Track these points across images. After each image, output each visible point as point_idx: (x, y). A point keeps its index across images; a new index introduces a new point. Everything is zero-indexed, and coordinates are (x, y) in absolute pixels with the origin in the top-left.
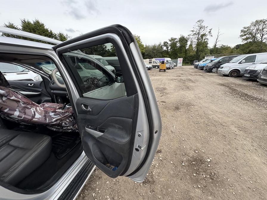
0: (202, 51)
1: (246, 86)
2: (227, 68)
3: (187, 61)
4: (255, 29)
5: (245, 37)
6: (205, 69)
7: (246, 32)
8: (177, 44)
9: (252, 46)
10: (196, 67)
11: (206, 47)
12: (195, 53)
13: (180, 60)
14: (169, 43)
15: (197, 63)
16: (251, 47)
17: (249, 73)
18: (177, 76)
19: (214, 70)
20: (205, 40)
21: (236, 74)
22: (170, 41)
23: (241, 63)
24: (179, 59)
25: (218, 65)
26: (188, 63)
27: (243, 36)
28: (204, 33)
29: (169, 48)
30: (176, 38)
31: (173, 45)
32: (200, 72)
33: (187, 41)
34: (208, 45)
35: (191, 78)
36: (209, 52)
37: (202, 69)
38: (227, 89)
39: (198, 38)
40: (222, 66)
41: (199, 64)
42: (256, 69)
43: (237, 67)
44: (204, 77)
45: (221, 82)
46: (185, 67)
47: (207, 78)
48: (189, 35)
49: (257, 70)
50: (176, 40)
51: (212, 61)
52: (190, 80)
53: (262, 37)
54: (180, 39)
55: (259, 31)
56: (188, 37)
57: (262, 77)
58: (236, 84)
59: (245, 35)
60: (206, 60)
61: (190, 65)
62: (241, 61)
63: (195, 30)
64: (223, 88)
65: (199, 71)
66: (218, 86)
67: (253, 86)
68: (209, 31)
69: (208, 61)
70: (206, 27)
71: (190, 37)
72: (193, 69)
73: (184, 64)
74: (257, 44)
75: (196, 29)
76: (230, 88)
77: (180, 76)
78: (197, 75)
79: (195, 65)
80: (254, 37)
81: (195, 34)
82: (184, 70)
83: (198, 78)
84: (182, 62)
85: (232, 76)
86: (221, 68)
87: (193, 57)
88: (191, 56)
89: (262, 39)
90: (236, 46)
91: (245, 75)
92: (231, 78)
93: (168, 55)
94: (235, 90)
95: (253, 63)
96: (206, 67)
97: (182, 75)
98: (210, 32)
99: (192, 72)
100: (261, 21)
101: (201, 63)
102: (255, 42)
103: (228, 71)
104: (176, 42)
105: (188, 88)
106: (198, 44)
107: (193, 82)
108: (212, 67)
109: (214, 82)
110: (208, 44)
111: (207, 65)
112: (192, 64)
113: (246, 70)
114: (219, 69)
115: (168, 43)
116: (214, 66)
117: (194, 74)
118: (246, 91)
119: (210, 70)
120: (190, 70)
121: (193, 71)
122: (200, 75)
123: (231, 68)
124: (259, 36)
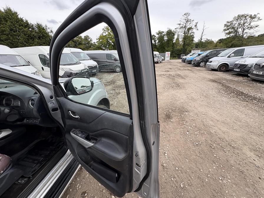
0: (189, 45)
1: (238, 82)
2: (216, 62)
3: (175, 55)
4: (237, 24)
5: (228, 31)
6: (193, 63)
7: (229, 26)
8: (165, 37)
9: (234, 40)
10: (184, 61)
11: (193, 40)
12: (182, 47)
13: (168, 54)
14: (157, 36)
15: (184, 57)
16: (234, 42)
17: (239, 67)
18: (166, 71)
19: (202, 64)
20: (192, 34)
21: (225, 68)
22: (158, 34)
23: (230, 57)
24: (166, 53)
25: (206, 60)
26: (175, 57)
27: (226, 30)
28: (190, 27)
29: (157, 42)
30: (163, 31)
31: (161, 38)
32: (188, 67)
33: (174, 34)
34: (194, 39)
35: (180, 74)
36: (194, 46)
37: (190, 63)
38: (220, 87)
39: (185, 32)
40: (210, 60)
41: (187, 58)
42: (246, 63)
43: (226, 61)
44: (193, 72)
45: (211, 77)
46: (172, 61)
47: (196, 73)
48: (176, 29)
49: (248, 65)
50: (163, 34)
51: (199, 55)
52: (179, 75)
53: (243, 32)
54: (167, 32)
55: (240, 26)
56: (175, 30)
57: (254, 72)
58: (227, 80)
59: (228, 29)
60: (193, 54)
61: (178, 59)
62: (230, 55)
63: (182, 24)
64: (215, 84)
65: (187, 65)
66: (210, 83)
67: (244, 82)
68: (196, 24)
69: (195, 55)
70: (192, 20)
71: (177, 30)
72: (180, 63)
73: (171, 58)
74: (239, 38)
75: (183, 22)
76: (223, 85)
77: (168, 71)
78: (185, 70)
79: (183, 59)
80: (236, 31)
81: (182, 27)
82: (172, 64)
83: (187, 73)
84: (169, 56)
85: (220, 71)
86: (210, 62)
87: (180, 51)
88: (178, 50)
89: (243, 33)
90: (219, 40)
91: (235, 70)
92: (220, 72)
93: (155, 49)
94: (228, 87)
95: (241, 57)
96: (194, 61)
97: (171, 70)
98: (196, 26)
99: (180, 67)
100: (242, 16)
101: (188, 57)
102: (237, 36)
103: (217, 65)
104: (164, 35)
105: (178, 86)
106: (185, 38)
107: (182, 78)
108: (200, 61)
109: (204, 78)
110: (194, 37)
111: (195, 59)
112: (179, 58)
113: (236, 65)
114: (208, 63)
115: (155, 37)
116: (201, 60)
117: (182, 68)
118: (240, 89)
119: (197, 65)
120: (178, 64)
121: (181, 65)
122: (188, 70)
123: (220, 63)
124: (240, 30)
